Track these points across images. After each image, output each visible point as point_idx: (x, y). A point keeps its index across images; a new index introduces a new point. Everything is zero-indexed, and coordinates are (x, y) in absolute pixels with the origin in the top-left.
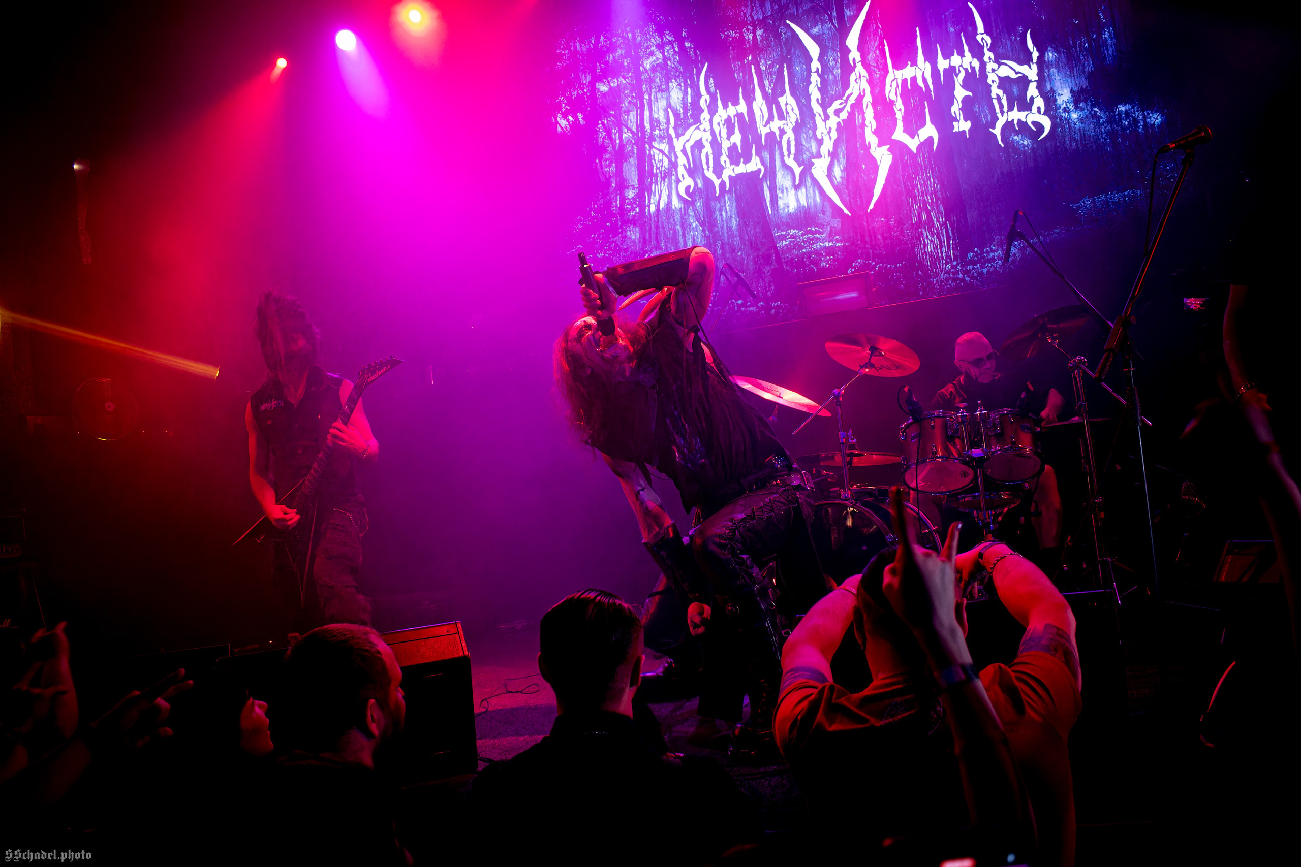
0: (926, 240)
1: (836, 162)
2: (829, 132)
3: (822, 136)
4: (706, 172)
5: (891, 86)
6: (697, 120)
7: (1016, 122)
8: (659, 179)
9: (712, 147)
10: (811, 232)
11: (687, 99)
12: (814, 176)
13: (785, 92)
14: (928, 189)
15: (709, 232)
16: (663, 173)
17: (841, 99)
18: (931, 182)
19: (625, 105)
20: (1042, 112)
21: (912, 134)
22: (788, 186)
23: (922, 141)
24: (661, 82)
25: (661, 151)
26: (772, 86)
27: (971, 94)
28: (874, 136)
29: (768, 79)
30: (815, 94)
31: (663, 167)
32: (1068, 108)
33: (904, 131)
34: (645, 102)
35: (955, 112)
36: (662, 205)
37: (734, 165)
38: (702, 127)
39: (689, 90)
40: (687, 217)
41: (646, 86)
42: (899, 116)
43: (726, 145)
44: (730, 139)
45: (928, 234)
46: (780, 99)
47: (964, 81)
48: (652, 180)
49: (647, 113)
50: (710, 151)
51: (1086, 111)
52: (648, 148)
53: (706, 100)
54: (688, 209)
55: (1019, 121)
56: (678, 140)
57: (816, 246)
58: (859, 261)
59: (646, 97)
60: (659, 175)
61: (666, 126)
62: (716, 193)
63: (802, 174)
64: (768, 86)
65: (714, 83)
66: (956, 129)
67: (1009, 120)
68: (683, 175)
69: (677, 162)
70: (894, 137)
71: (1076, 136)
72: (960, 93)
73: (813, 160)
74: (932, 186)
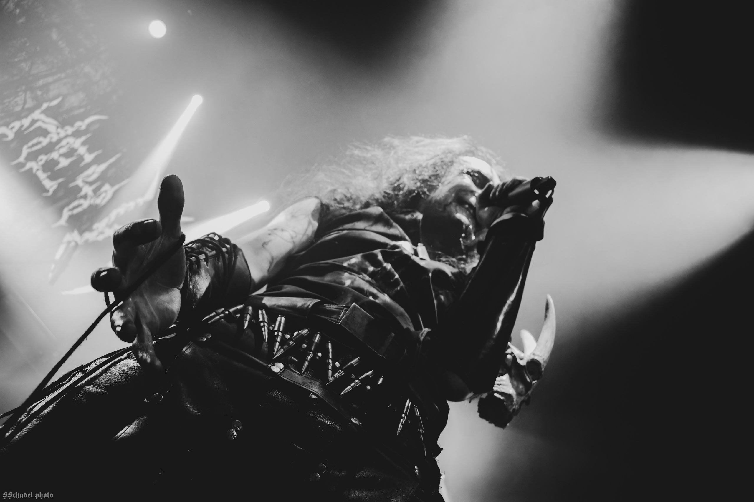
2: (102, 233)
4: (26, 146)
6: (63, 124)
9: (48, 144)
11: (76, 110)
13: (113, 187)
16: (7, 109)
19: (49, 59)
24: (79, 85)
25: (25, 101)
26: (114, 175)
29: (116, 170)
31: (12, 108)
34: (58, 76)
37: (42, 169)
38: (59, 130)
39: (82, 110)
41: (71, 73)
43: (55, 155)
44: (61, 158)
49: (50, 79)
50: (44, 144)
52: (23, 89)
53: (81, 126)
56: (40, 113)
59: (63, 75)
60: (4, 106)
61: (47, 99)
64: (112, 172)
65: (96, 128)
68: (13, 127)
69: (22, 119)
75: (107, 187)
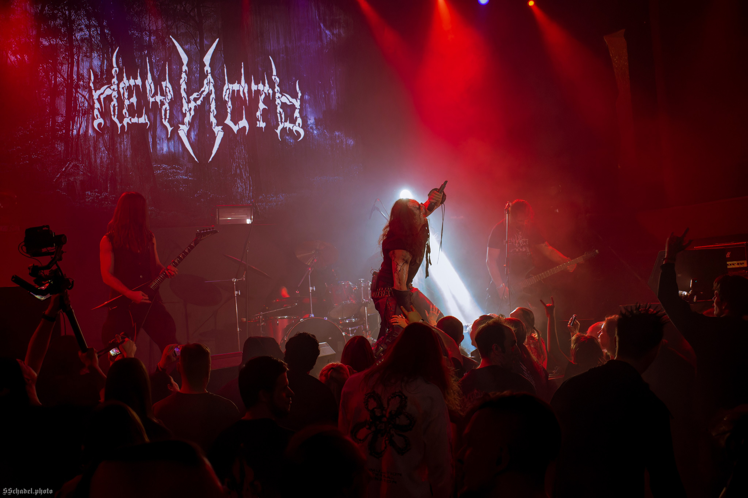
0: (238, 185)
1: (192, 130)
2: (190, 110)
3: (186, 112)
4: (113, 117)
5: (226, 92)
6: (109, 83)
7: (288, 129)
8: (80, 114)
9: (117, 102)
10: (175, 168)
11: (104, 67)
12: (180, 135)
13: (166, 80)
14: (242, 157)
15: (112, 156)
16: (84, 111)
17: (198, 92)
18: (243, 152)
19: (60, 58)
20: (301, 126)
21: (236, 123)
22: (163, 137)
23: (240, 128)
24: (87, 51)
25: (83, 96)
26: (158, 73)
27: (267, 108)
28: (214, 119)
29: (156, 69)
30: (183, 86)
31: (84, 107)
32: (313, 127)
33: (231, 120)
34: (75, 61)
35: (258, 116)
36: (81, 132)
37: (131, 117)
38: (112, 87)
39: (105, 61)
40: (98, 142)
41: (76, 51)
42: (229, 110)
44: (130, 100)
45: (240, 182)
46: (162, 83)
47: (264, 99)
48: (75, 114)
49: (75, 69)
50: (116, 104)
51: (321, 131)
52: (75, 91)
53: (116, 71)
54: (99, 138)
55: (289, 128)
56: (95, 92)
57: (178, 177)
58: (202, 190)
59: (76, 57)
60: (81, 111)
61: (88, 80)
62: (118, 132)
63: (172, 131)
64: (156, 73)
65: (122, 61)
66: (258, 126)
67: (285, 127)
68: (97, 115)
69: (94, 106)
70: (226, 122)
71: (315, 143)
72: (262, 106)
73: (180, 125)
74: (244, 154)
75: (164, 84)
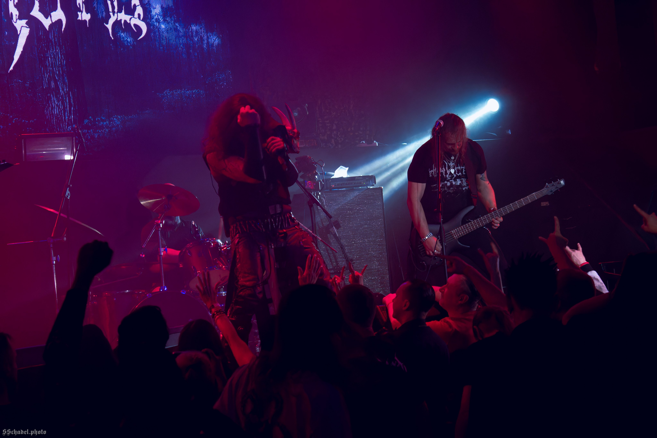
7: (122, 22)
18: (59, 57)
20: (141, 19)
21: (47, 15)
23: (53, 22)
28: (16, 10)
32: (159, 19)
33: (40, 11)
35: (79, 4)
45: (55, 99)
51: (170, 24)
55: (125, 21)
66: (79, 18)
67: (119, 19)
70: (32, 14)
71: (163, 42)
74: (60, 60)
